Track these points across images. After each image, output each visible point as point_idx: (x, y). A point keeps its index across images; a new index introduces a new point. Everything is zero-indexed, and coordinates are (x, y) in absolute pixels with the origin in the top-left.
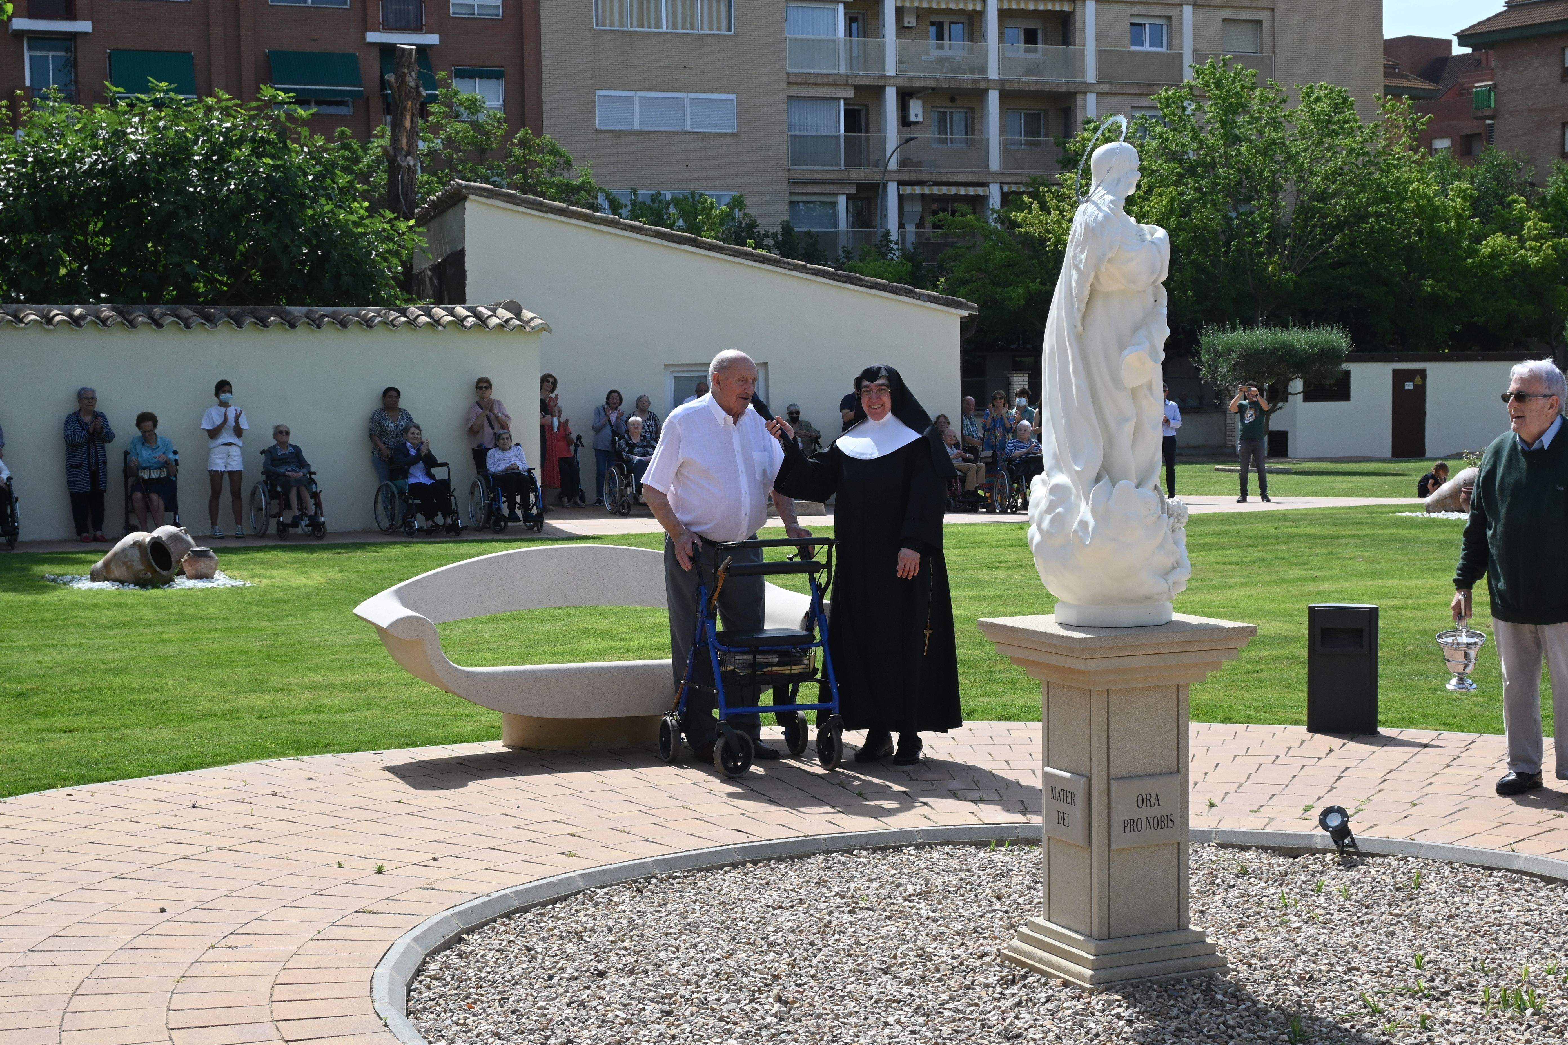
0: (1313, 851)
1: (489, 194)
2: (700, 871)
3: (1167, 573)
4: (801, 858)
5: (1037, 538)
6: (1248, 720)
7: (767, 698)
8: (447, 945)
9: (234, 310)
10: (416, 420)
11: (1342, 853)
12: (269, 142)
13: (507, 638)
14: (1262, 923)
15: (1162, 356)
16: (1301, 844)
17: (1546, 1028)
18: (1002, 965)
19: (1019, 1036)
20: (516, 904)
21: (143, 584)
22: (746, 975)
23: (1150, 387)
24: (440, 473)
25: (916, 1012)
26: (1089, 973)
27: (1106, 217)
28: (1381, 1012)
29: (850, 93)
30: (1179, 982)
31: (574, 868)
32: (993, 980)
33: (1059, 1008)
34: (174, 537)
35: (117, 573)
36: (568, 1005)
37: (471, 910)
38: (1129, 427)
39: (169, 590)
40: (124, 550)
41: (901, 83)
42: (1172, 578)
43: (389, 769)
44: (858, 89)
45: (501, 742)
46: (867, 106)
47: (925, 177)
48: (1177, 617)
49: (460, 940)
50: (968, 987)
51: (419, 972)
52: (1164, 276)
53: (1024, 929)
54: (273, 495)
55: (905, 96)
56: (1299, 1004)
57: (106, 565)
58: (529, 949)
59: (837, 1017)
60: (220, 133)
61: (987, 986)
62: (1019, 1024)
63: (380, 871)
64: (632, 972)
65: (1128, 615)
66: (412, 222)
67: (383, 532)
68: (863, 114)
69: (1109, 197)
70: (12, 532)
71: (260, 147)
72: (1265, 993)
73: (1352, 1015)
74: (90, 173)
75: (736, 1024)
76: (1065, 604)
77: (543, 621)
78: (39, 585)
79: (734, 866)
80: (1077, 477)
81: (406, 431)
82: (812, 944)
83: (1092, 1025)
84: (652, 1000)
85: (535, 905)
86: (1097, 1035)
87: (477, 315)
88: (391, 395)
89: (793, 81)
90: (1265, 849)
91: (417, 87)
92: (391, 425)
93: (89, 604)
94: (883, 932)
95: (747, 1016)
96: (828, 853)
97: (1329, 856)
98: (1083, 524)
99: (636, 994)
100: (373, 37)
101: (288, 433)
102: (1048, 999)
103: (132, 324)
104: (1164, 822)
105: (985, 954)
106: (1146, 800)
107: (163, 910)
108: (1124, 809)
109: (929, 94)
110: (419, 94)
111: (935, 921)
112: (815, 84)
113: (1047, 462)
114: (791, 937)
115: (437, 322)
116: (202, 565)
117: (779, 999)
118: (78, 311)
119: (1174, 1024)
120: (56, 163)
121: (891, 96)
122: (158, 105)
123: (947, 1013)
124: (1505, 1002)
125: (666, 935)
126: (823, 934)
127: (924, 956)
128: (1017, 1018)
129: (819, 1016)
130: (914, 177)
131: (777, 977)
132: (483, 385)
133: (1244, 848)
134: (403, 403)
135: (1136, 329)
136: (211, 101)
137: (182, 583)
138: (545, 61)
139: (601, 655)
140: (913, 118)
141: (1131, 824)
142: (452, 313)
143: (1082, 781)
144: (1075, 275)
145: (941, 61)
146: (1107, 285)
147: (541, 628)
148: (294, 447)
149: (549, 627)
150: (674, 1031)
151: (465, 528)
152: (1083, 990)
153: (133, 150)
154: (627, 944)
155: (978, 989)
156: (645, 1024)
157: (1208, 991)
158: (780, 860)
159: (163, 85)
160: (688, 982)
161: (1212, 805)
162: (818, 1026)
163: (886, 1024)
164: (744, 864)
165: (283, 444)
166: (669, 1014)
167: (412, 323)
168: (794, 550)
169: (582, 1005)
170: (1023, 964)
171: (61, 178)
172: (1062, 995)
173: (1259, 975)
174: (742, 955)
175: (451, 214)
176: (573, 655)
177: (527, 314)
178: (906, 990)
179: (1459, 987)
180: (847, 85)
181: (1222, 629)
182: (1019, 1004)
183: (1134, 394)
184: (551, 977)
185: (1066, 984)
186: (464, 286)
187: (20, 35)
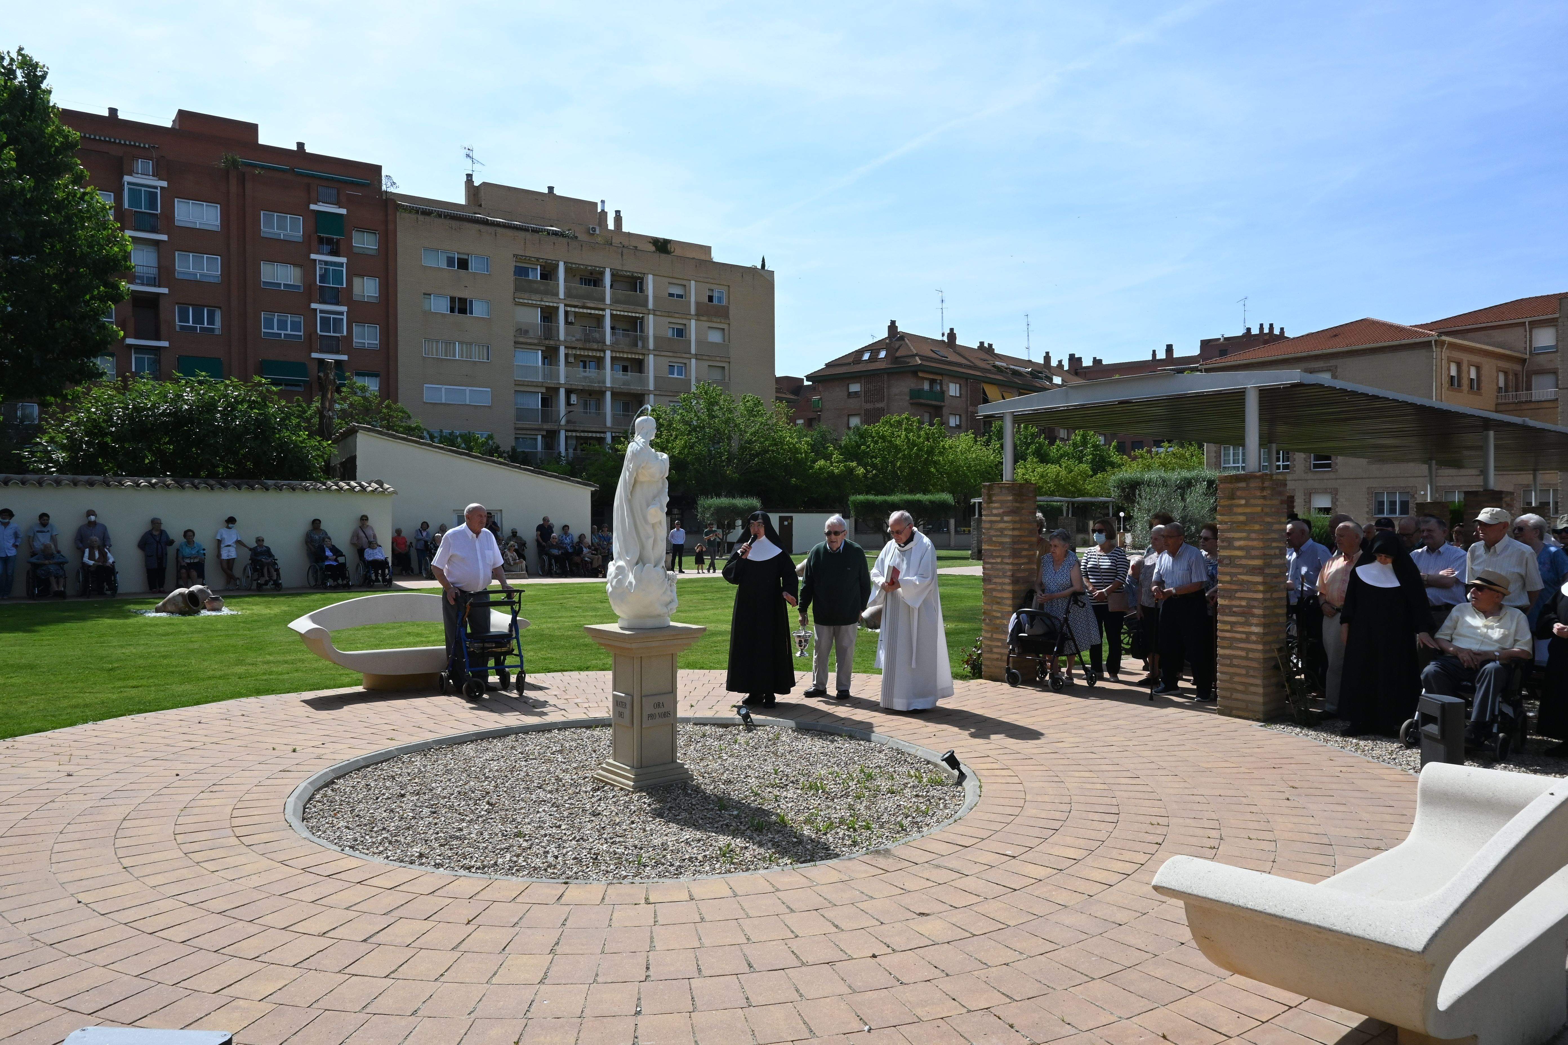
0: (734, 725)
1: (369, 430)
2: (455, 744)
3: (667, 605)
4: (504, 736)
5: (610, 589)
6: (711, 668)
7: (491, 663)
8: (326, 785)
9: (237, 481)
10: (329, 534)
11: (746, 725)
12: (257, 402)
13: (369, 637)
14: (711, 758)
15: (666, 509)
16: (729, 722)
17: (827, 798)
18: (593, 782)
19: (599, 814)
20: (363, 764)
21: (183, 613)
22: (473, 792)
23: (660, 523)
24: (341, 560)
25: (552, 806)
26: (632, 783)
27: (641, 448)
28: (759, 795)
29: (544, 390)
30: (672, 786)
31: (392, 746)
32: (589, 789)
33: (618, 801)
34: (200, 591)
35: (170, 608)
36: (385, 811)
37: (339, 768)
38: (651, 541)
39: (197, 617)
40: (174, 597)
41: (567, 386)
42: (670, 607)
43: (304, 701)
44: (547, 388)
45: (362, 687)
46: (551, 396)
47: (577, 428)
48: (672, 624)
49: (333, 783)
50: (577, 793)
51: (310, 799)
52: (667, 475)
53: (604, 765)
54: (255, 570)
55: (569, 393)
56: (724, 792)
57: (164, 605)
58: (367, 785)
59: (515, 810)
60: (232, 397)
61: (586, 792)
62: (599, 808)
63: (294, 751)
64: (418, 794)
65: (650, 623)
66: (330, 442)
67: (311, 588)
68: (550, 400)
69: (643, 440)
70: (114, 588)
71: (252, 405)
72: (709, 789)
73: (746, 797)
74: (163, 414)
75: (466, 816)
76: (623, 619)
77: (388, 629)
78: (127, 615)
79: (472, 742)
80: (627, 562)
81: (324, 540)
82: (506, 776)
83: (633, 807)
84: (426, 807)
85: (373, 764)
86: (634, 812)
87: (361, 486)
88: (316, 523)
89: (518, 383)
90: (714, 725)
91: (335, 379)
92: (317, 537)
93: (154, 624)
94: (540, 769)
95: (473, 812)
96: (517, 734)
97: (741, 727)
98: (630, 583)
99: (419, 804)
100: (314, 355)
101: (263, 540)
102: (613, 797)
103: (183, 487)
104: (666, 715)
105: (586, 777)
106: (658, 705)
107: (177, 775)
108: (648, 709)
109: (580, 392)
110: (335, 382)
111: (564, 763)
112: (528, 386)
113: (615, 555)
114: (496, 774)
115: (341, 489)
116: (216, 604)
117: (488, 803)
118: (154, 481)
119: (669, 805)
120: (145, 409)
121: (562, 392)
122: (200, 383)
123: (567, 805)
124: (811, 788)
125: (436, 775)
126: (512, 772)
127: (558, 779)
128: (599, 806)
129: (507, 810)
130: (572, 428)
131: (488, 793)
132: (364, 519)
133: (705, 725)
134: (322, 527)
135: (654, 498)
136: (228, 382)
137: (205, 613)
138: (399, 370)
139: (415, 645)
140: (572, 402)
141: (651, 716)
142: (348, 484)
143: (629, 697)
144: (627, 473)
145: (585, 378)
146: (641, 478)
147: (388, 632)
148: (266, 547)
149: (391, 632)
150: (436, 821)
151: (352, 585)
152: (629, 791)
153: (186, 404)
154: (417, 780)
155: (582, 793)
156: (422, 818)
157: (685, 789)
158: (494, 738)
159: (203, 373)
160: (445, 797)
161: (692, 706)
162: (506, 815)
163: (538, 812)
164: (476, 741)
165: (262, 546)
166: (434, 813)
167: (328, 489)
168: (505, 595)
169: (392, 811)
170: (603, 781)
171: (147, 416)
172: (620, 795)
173: (707, 781)
174: (472, 783)
175: (350, 439)
176: (402, 645)
177: (386, 486)
178: (549, 796)
179: (792, 782)
180: (542, 386)
181: (691, 629)
182: (600, 799)
183: (653, 526)
184: (377, 798)
185: (622, 789)
186: (355, 472)
187: (130, 346)
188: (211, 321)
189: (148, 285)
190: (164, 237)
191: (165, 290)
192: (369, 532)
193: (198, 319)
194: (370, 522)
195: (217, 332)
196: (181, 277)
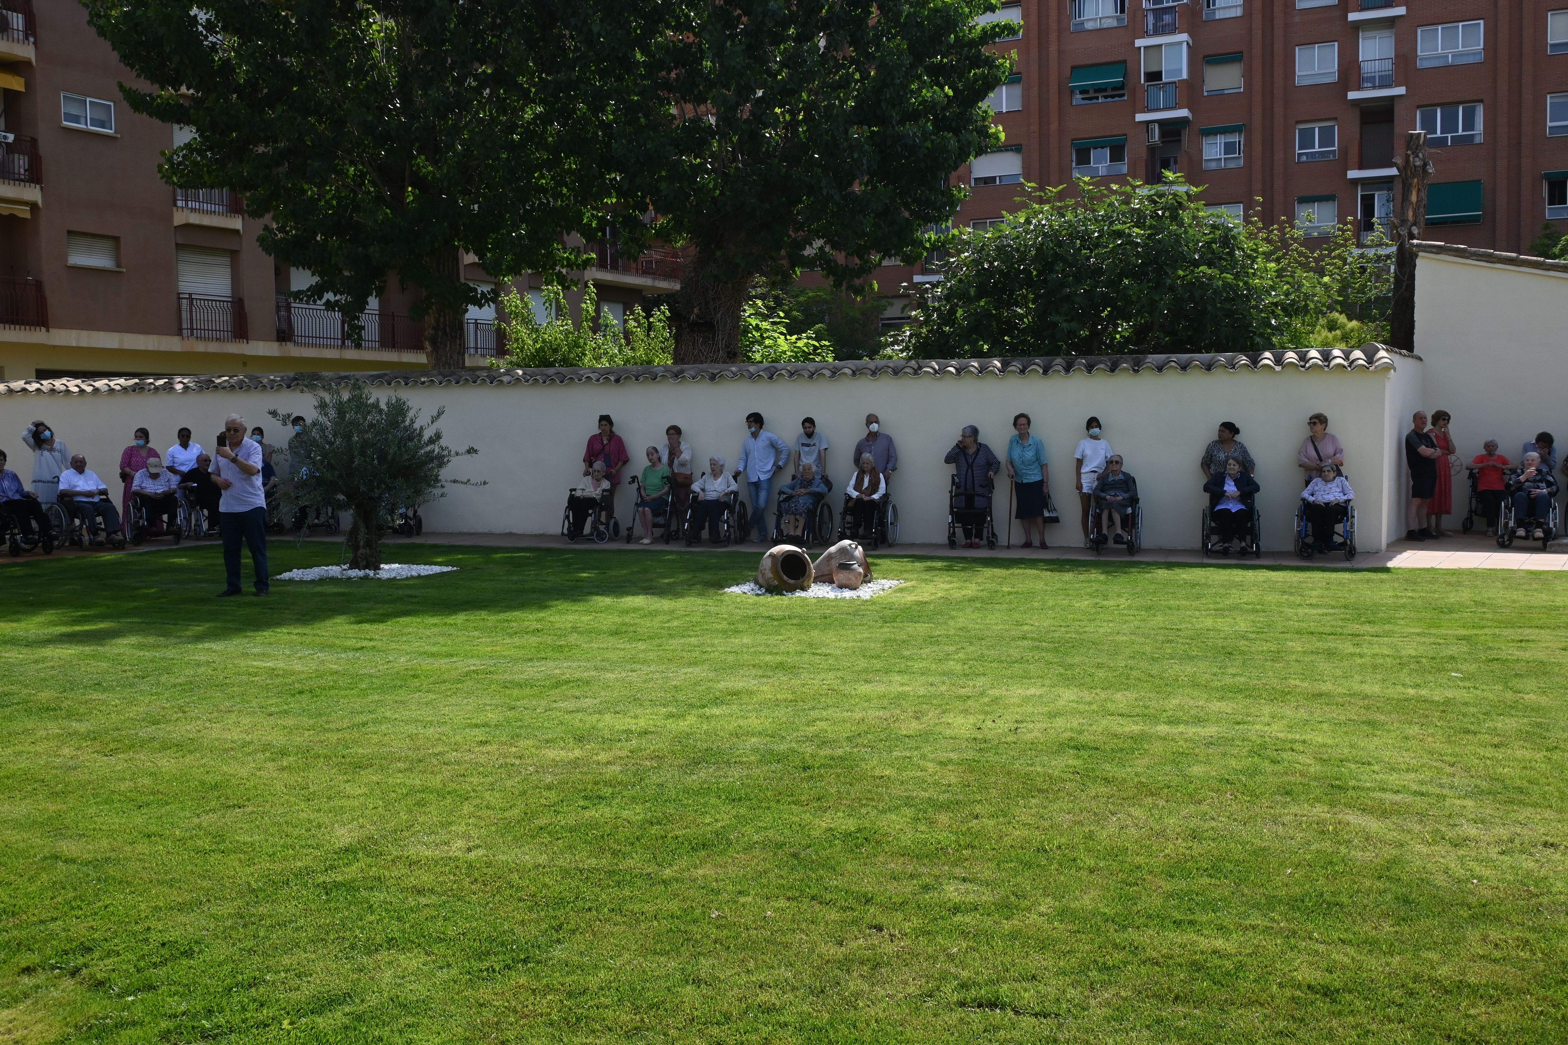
1: (1439, 250)
21: (771, 590)
40: (763, 560)
67: (1206, 552)
87: (1322, 356)
88: (1229, 429)
92: (1222, 456)
103: (1009, 373)
116: (841, 576)
132: (1318, 420)
137: (819, 591)
142: (1299, 355)
148: (1124, 474)
165: (1116, 472)
177: (1380, 355)
187: (1355, 182)
188: (1469, 124)
189: (1381, 87)
190: (1401, 11)
191: (1401, 90)
192: (1327, 449)
193: (1449, 124)
194: (1332, 428)
195: (1479, 139)
196: (1426, 64)
